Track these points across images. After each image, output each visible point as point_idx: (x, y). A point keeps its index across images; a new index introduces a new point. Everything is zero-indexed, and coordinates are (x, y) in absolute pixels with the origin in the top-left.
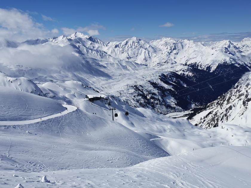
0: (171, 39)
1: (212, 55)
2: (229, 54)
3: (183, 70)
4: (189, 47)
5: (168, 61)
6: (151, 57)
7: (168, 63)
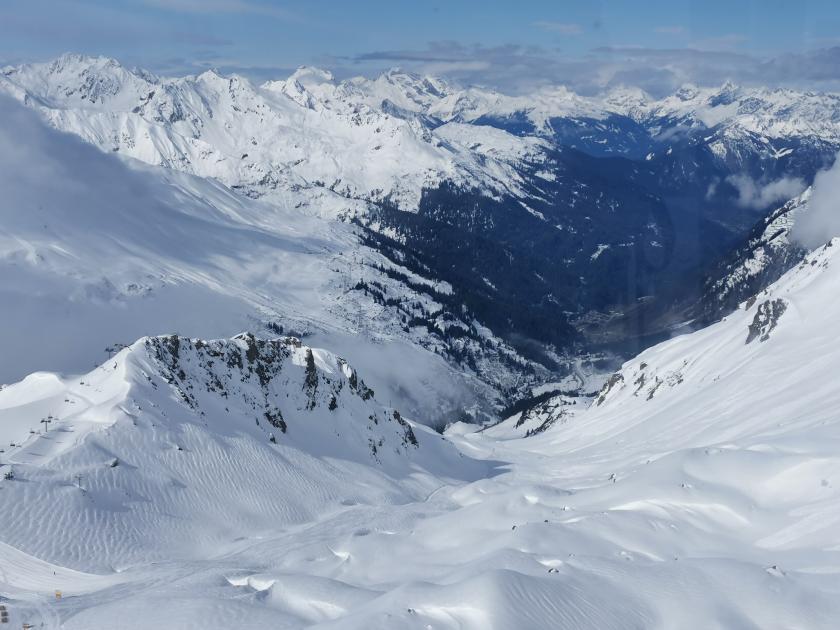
0: (112, 64)
1: (378, 148)
2: (439, 145)
3: (352, 215)
4: (236, 109)
5: (275, 176)
6: (188, 157)
7: (276, 183)
